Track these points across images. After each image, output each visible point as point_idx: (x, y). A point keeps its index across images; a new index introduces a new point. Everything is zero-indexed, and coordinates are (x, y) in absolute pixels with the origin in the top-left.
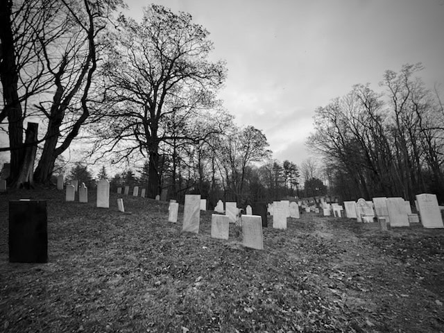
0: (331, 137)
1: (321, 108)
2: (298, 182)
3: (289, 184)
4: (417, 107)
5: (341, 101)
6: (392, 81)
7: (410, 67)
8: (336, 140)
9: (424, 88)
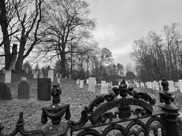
0: (140, 53)
1: (136, 40)
2: (124, 73)
3: (119, 74)
4: (177, 42)
5: (145, 38)
6: (167, 30)
7: (175, 24)
8: (141, 55)
9: (180, 34)
